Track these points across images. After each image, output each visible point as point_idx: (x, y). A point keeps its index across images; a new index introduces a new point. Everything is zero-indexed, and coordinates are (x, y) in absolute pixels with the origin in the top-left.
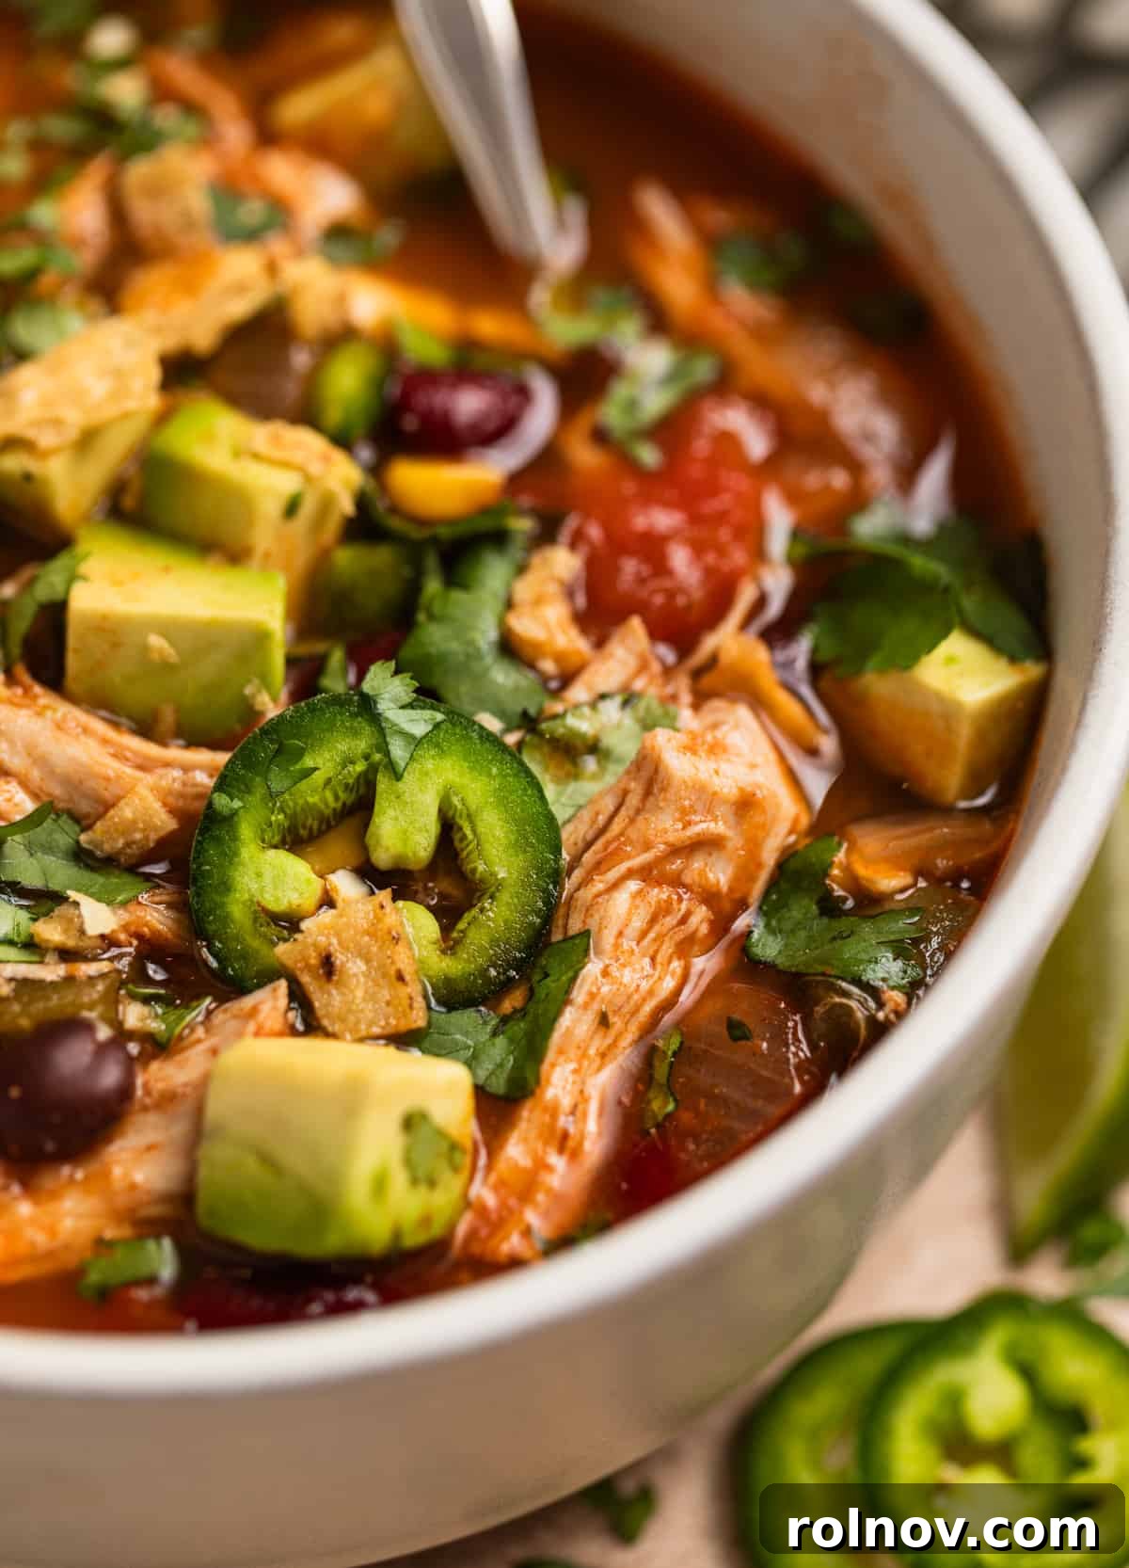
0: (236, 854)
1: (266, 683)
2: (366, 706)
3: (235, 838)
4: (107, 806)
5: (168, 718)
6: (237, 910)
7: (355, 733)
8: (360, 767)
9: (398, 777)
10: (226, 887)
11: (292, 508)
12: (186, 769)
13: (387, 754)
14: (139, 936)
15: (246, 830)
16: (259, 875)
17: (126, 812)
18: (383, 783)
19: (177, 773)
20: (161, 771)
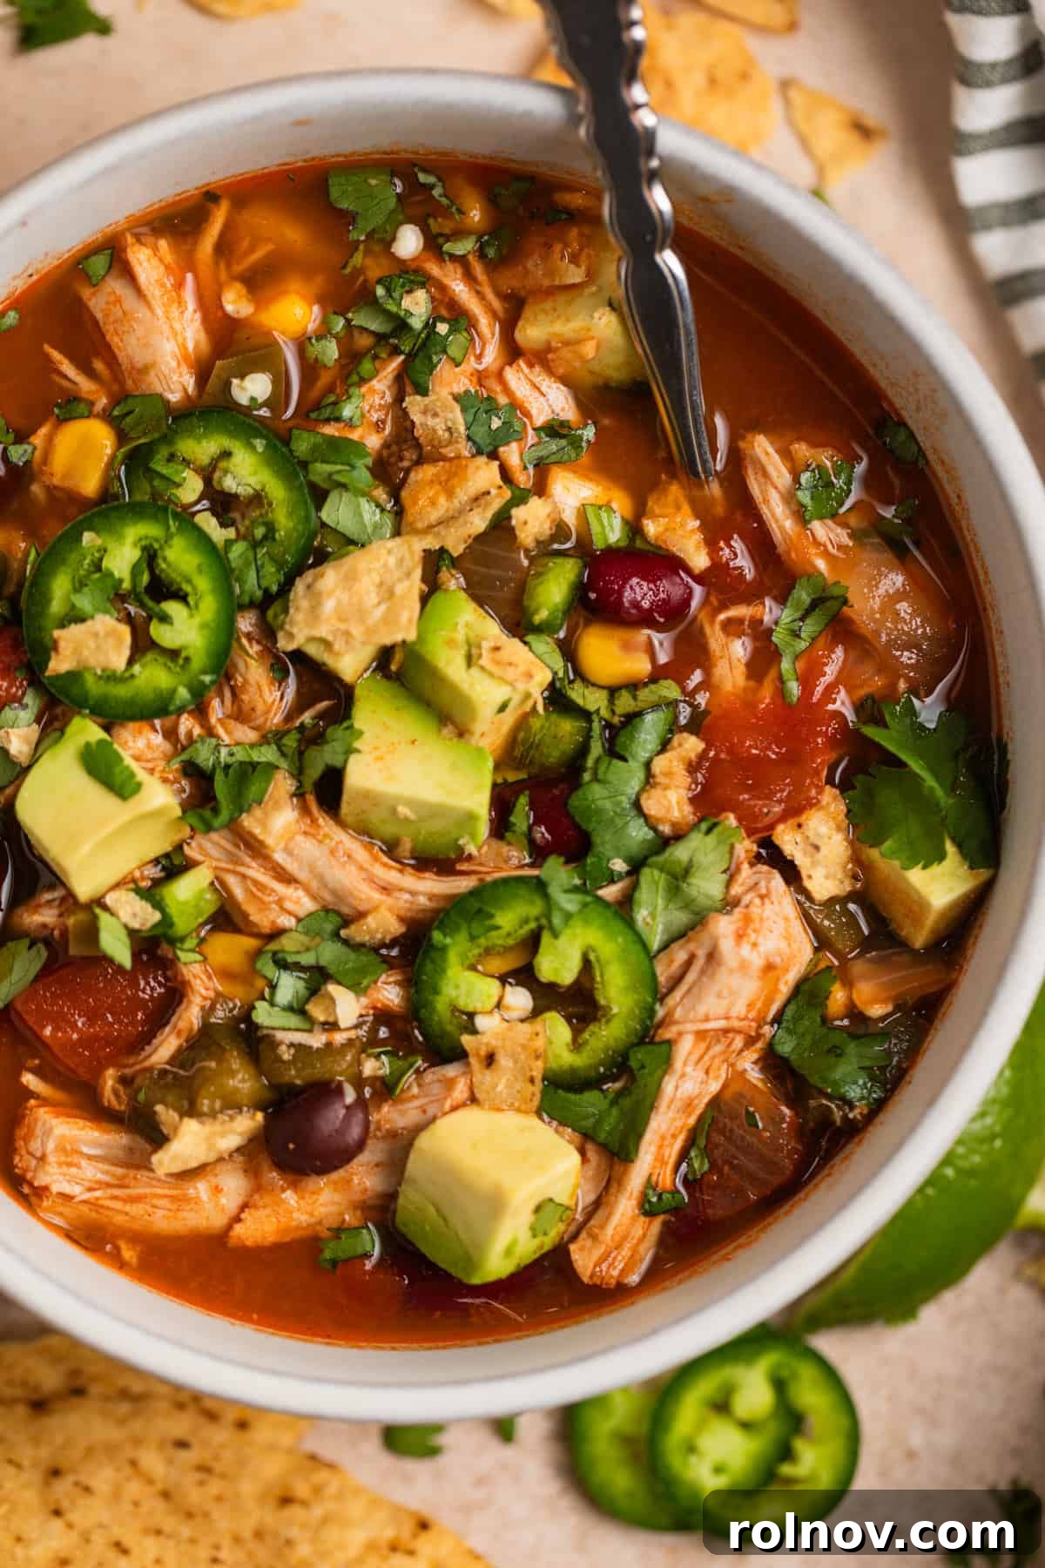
0: (444, 971)
1: (473, 836)
2: (540, 886)
3: (444, 960)
4: (361, 915)
5: (406, 846)
6: (441, 1005)
7: (532, 903)
8: (533, 925)
9: (556, 935)
10: (436, 991)
11: (503, 708)
12: (413, 893)
13: (550, 922)
14: (374, 1008)
15: (453, 957)
16: (457, 987)
17: (371, 921)
18: (546, 938)
19: (407, 896)
20: (397, 894)
